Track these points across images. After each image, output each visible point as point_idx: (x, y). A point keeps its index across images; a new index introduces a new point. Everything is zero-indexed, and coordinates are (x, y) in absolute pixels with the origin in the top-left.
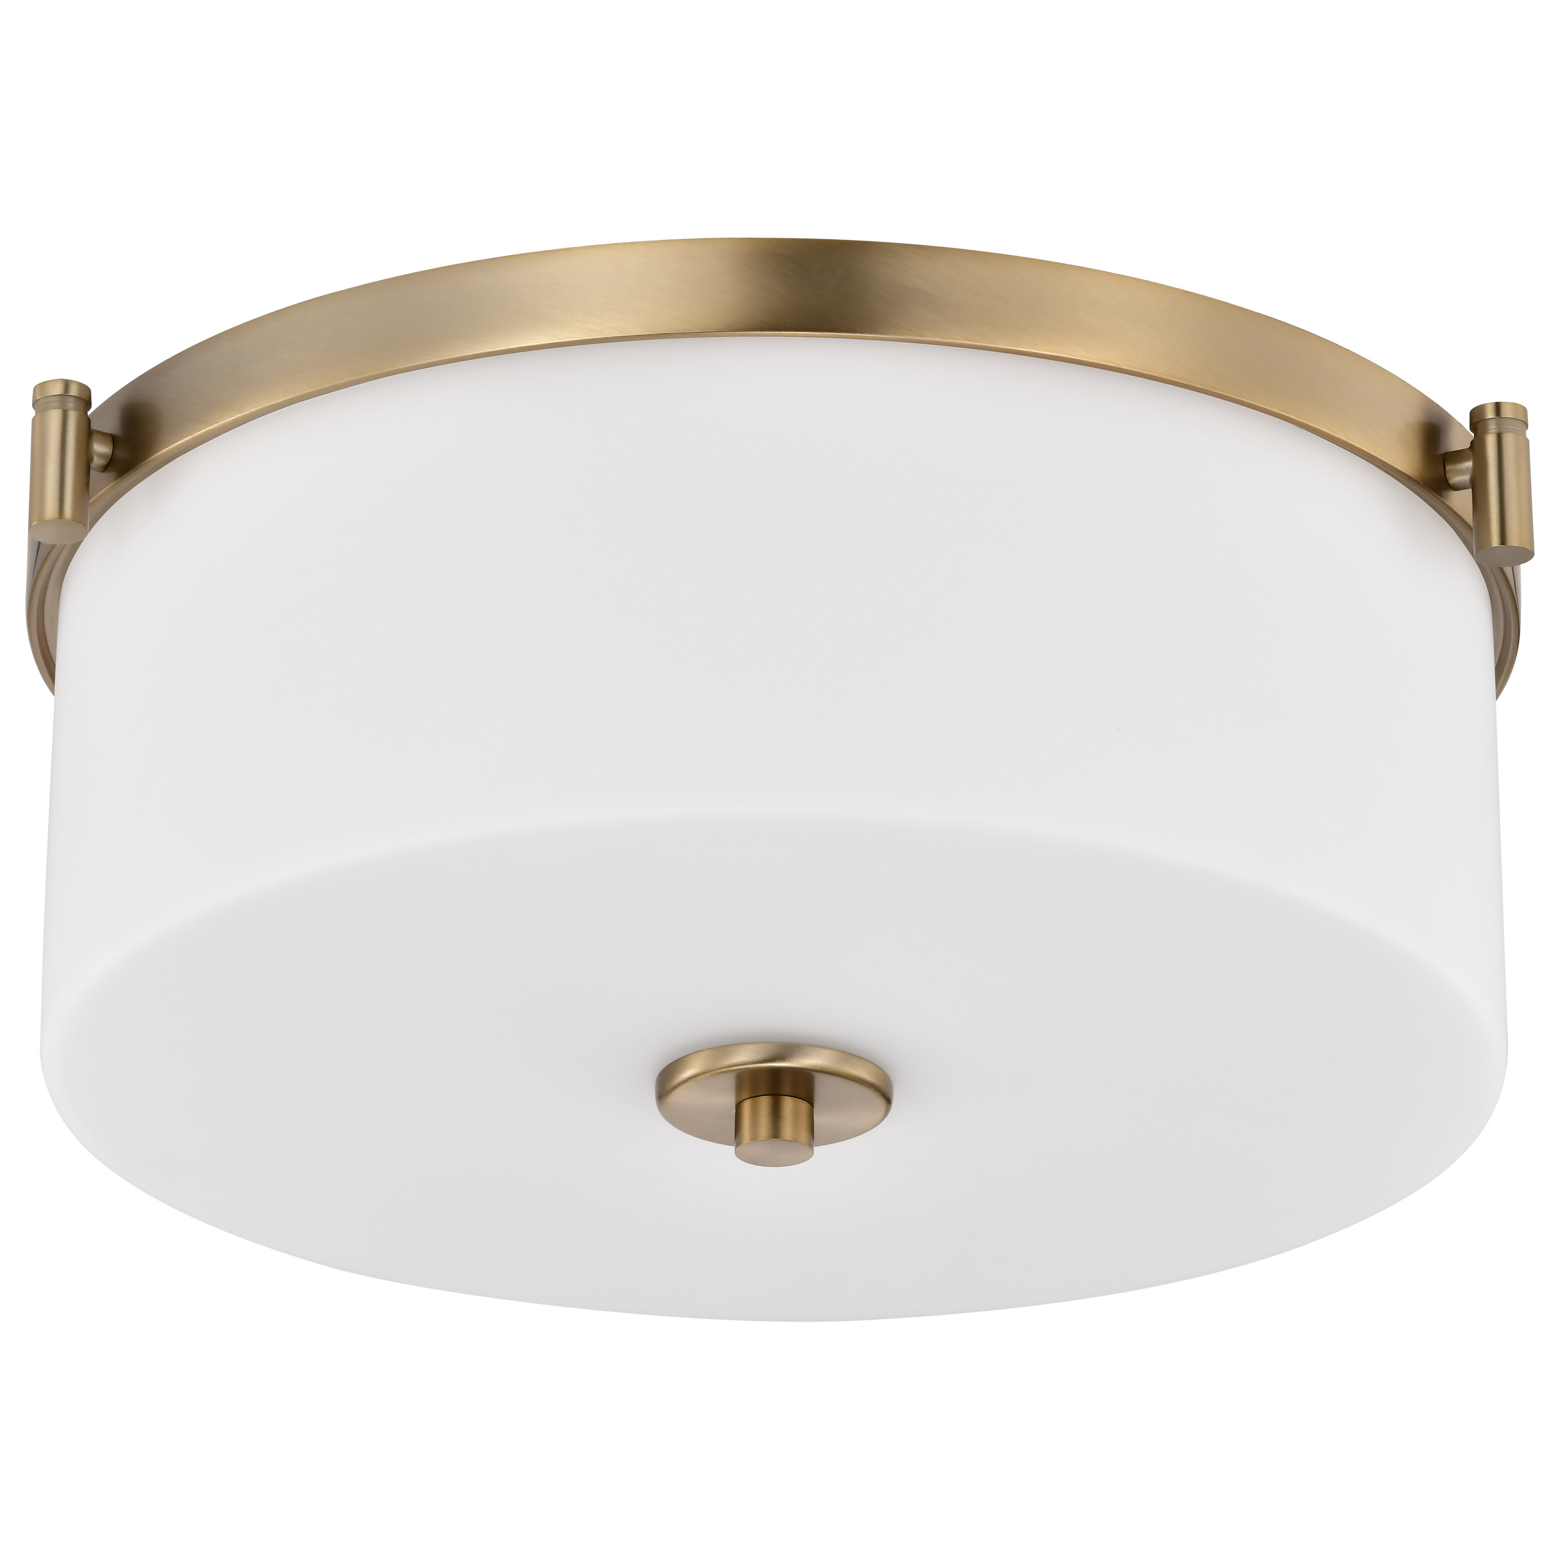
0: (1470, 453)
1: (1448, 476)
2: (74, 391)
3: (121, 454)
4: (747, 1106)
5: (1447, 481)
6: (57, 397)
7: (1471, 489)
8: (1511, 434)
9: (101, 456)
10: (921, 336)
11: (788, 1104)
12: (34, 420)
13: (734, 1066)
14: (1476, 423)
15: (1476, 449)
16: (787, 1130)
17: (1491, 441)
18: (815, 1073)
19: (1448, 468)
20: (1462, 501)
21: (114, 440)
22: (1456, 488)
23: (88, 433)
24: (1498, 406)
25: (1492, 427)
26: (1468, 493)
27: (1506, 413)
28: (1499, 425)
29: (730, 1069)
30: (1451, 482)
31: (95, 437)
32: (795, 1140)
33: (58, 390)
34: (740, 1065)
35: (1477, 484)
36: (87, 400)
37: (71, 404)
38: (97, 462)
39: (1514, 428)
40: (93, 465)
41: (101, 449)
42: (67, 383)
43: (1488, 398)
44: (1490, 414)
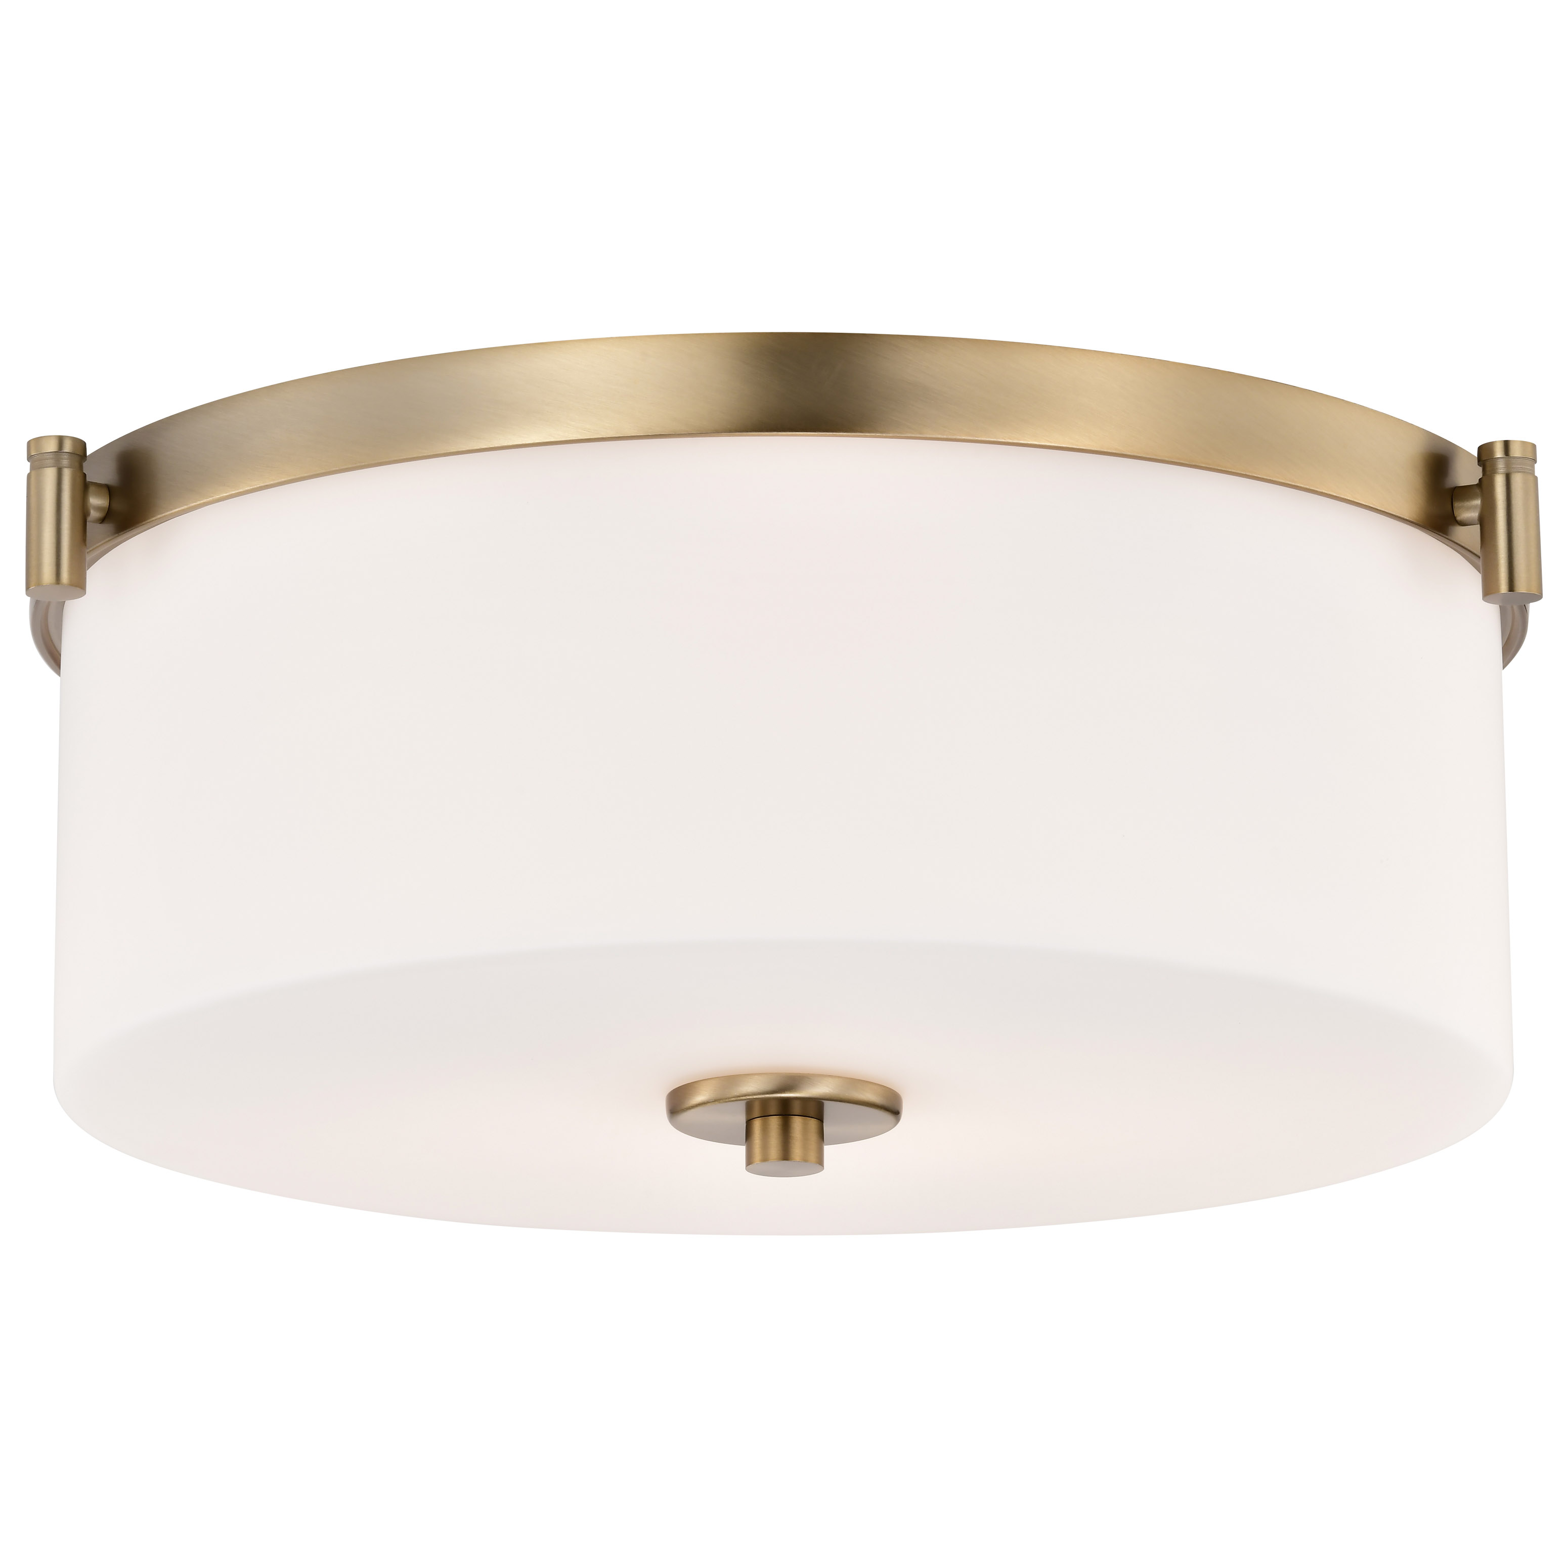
0: (1478, 491)
1: (1456, 513)
2: (68, 447)
3: (118, 506)
4: (757, 1124)
5: (1455, 518)
6: (51, 454)
7: (1479, 525)
8: (1519, 474)
9: (98, 509)
10: (920, 434)
11: (797, 1123)
12: (29, 476)
13: (742, 1096)
14: (1484, 460)
15: (1484, 487)
16: (797, 1150)
17: (1499, 481)
18: (824, 1101)
19: (1456, 504)
20: (1470, 535)
21: (110, 490)
22: (1463, 524)
23: (84, 487)
24: (1506, 444)
25: (1501, 466)
26: (1477, 528)
27: (1516, 452)
28: (1508, 465)
29: (739, 1098)
30: (1458, 518)
31: (92, 489)
32: (805, 1160)
33: (52, 447)
34: (749, 1095)
35: (1486, 522)
36: (81, 454)
37: (65, 462)
38: (94, 514)
39: (1523, 467)
40: (89, 519)
41: (97, 502)
42: (61, 440)
43: (1496, 436)
44: (1499, 453)
